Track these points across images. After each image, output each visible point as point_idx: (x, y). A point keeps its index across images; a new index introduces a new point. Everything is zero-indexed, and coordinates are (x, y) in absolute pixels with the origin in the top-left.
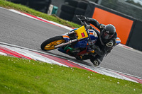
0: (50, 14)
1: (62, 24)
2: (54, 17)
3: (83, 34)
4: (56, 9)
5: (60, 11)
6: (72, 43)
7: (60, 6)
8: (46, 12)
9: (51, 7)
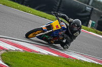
0: (89, 27)
1: (98, 34)
2: (92, 29)
3: (57, 26)
4: (94, 24)
5: (97, 25)
6: (49, 32)
7: (97, 22)
8: (87, 26)
9: (91, 22)
